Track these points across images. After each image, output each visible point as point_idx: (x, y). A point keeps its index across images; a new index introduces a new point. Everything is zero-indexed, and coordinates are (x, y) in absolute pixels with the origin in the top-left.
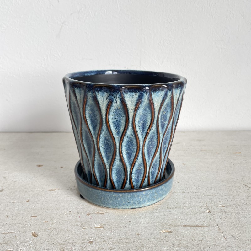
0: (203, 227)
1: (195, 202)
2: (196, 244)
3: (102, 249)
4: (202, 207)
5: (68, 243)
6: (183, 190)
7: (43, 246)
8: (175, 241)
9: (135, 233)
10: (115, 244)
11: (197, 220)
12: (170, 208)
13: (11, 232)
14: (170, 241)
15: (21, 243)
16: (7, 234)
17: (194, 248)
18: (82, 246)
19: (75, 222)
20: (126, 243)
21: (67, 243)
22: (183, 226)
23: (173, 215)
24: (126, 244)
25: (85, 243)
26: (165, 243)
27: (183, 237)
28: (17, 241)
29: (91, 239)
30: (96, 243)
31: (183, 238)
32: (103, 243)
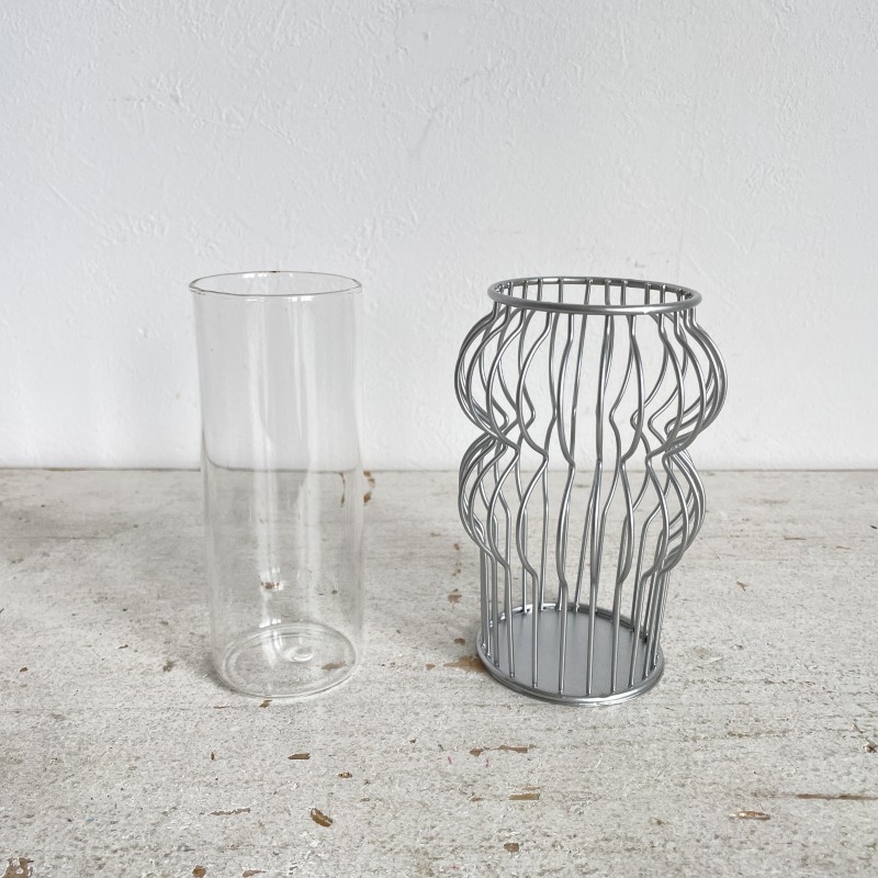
0: (866, 802)
1: (816, 716)
2: (860, 858)
3: (556, 871)
4: (844, 734)
5: (440, 849)
6: (764, 676)
7: (360, 858)
8: (787, 849)
9: (647, 818)
10: (593, 855)
11: (839, 778)
12: (740, 736)
13: (240, 811)
14: (770, 848)
15: (285, 846)
16: (232, 817)
17: (856, 872)
18: (485, 858)
19: (439, 777)
20: (628, 850)
21: (434, 847)
22: (801, 796)
23: (755, 758)
24: (628, 854)
25: (494, 850)
26: (756, 854)
27: (810, 833)
28: (270, 839)
29: (509, 837)
30: (528, 850)
31: (812, 839)
32: (553, 852)
